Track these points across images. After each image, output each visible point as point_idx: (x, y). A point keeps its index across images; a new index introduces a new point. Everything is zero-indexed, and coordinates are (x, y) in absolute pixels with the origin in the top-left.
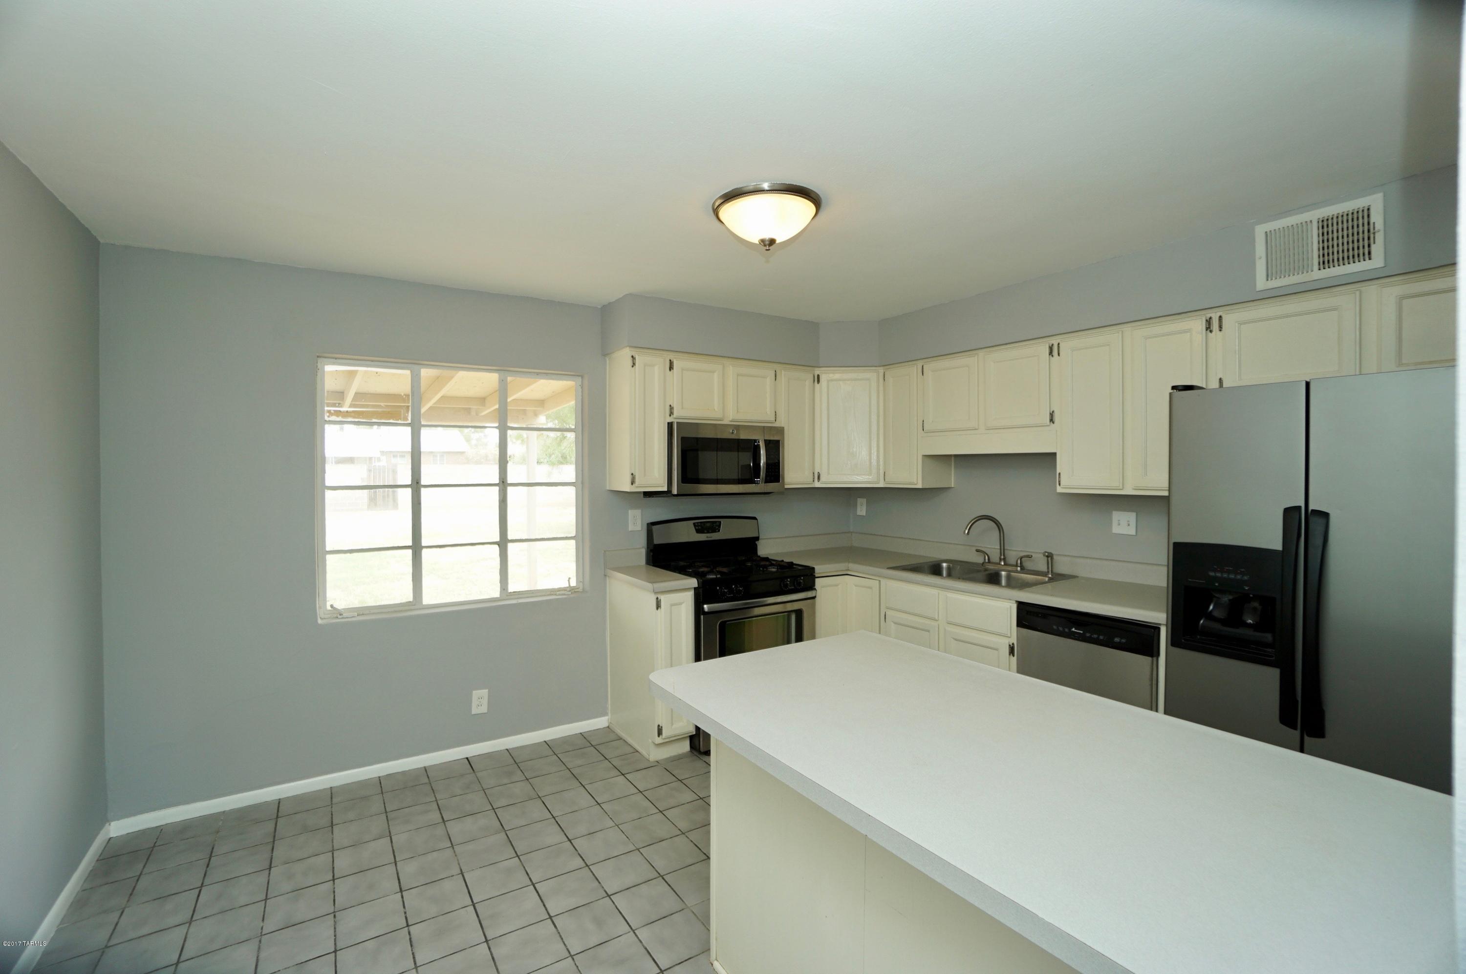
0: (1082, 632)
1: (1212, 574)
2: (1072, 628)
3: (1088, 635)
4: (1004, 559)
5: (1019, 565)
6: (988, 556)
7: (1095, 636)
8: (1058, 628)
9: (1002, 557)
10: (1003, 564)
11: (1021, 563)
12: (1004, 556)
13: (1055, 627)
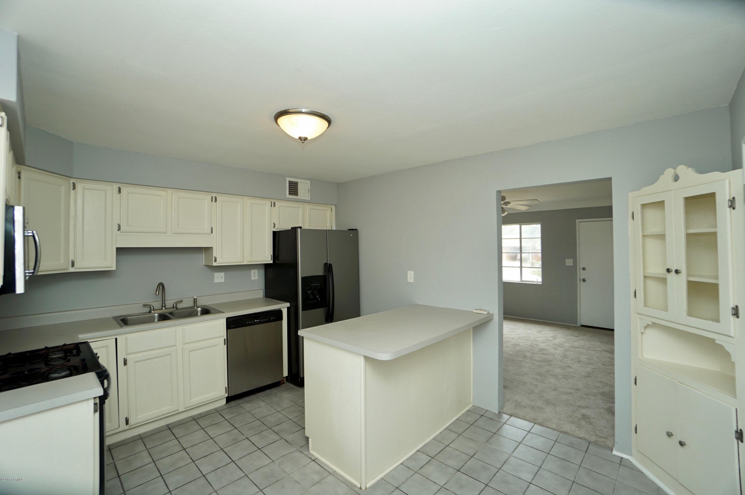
0: (259, 320)
1: (312, 285)
2: (255, 320)
3: (261, 321)
4: (165, 306)
5: (175, 307)
6: (152, 306)
7: (264, 320)
8: (249, 323)
9: (164, 305)
10: (164, 309)
11: (176, 306)
12: (165, 304)
13: (248, 323)
